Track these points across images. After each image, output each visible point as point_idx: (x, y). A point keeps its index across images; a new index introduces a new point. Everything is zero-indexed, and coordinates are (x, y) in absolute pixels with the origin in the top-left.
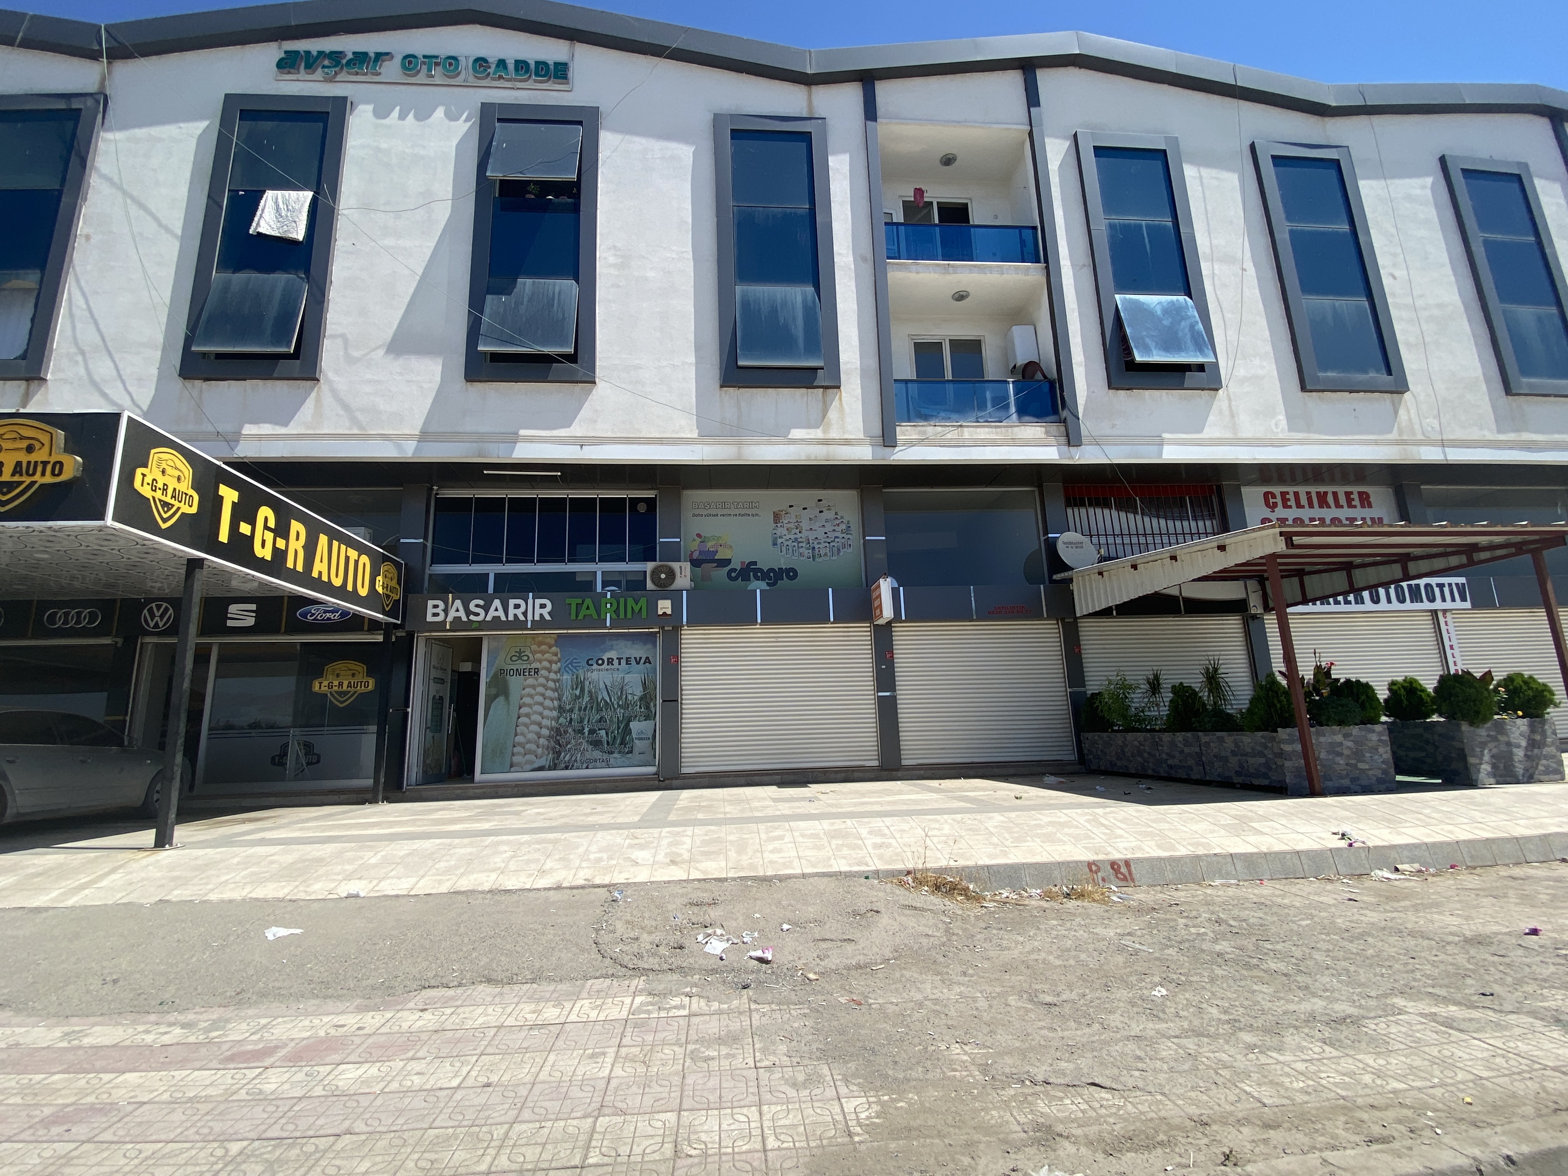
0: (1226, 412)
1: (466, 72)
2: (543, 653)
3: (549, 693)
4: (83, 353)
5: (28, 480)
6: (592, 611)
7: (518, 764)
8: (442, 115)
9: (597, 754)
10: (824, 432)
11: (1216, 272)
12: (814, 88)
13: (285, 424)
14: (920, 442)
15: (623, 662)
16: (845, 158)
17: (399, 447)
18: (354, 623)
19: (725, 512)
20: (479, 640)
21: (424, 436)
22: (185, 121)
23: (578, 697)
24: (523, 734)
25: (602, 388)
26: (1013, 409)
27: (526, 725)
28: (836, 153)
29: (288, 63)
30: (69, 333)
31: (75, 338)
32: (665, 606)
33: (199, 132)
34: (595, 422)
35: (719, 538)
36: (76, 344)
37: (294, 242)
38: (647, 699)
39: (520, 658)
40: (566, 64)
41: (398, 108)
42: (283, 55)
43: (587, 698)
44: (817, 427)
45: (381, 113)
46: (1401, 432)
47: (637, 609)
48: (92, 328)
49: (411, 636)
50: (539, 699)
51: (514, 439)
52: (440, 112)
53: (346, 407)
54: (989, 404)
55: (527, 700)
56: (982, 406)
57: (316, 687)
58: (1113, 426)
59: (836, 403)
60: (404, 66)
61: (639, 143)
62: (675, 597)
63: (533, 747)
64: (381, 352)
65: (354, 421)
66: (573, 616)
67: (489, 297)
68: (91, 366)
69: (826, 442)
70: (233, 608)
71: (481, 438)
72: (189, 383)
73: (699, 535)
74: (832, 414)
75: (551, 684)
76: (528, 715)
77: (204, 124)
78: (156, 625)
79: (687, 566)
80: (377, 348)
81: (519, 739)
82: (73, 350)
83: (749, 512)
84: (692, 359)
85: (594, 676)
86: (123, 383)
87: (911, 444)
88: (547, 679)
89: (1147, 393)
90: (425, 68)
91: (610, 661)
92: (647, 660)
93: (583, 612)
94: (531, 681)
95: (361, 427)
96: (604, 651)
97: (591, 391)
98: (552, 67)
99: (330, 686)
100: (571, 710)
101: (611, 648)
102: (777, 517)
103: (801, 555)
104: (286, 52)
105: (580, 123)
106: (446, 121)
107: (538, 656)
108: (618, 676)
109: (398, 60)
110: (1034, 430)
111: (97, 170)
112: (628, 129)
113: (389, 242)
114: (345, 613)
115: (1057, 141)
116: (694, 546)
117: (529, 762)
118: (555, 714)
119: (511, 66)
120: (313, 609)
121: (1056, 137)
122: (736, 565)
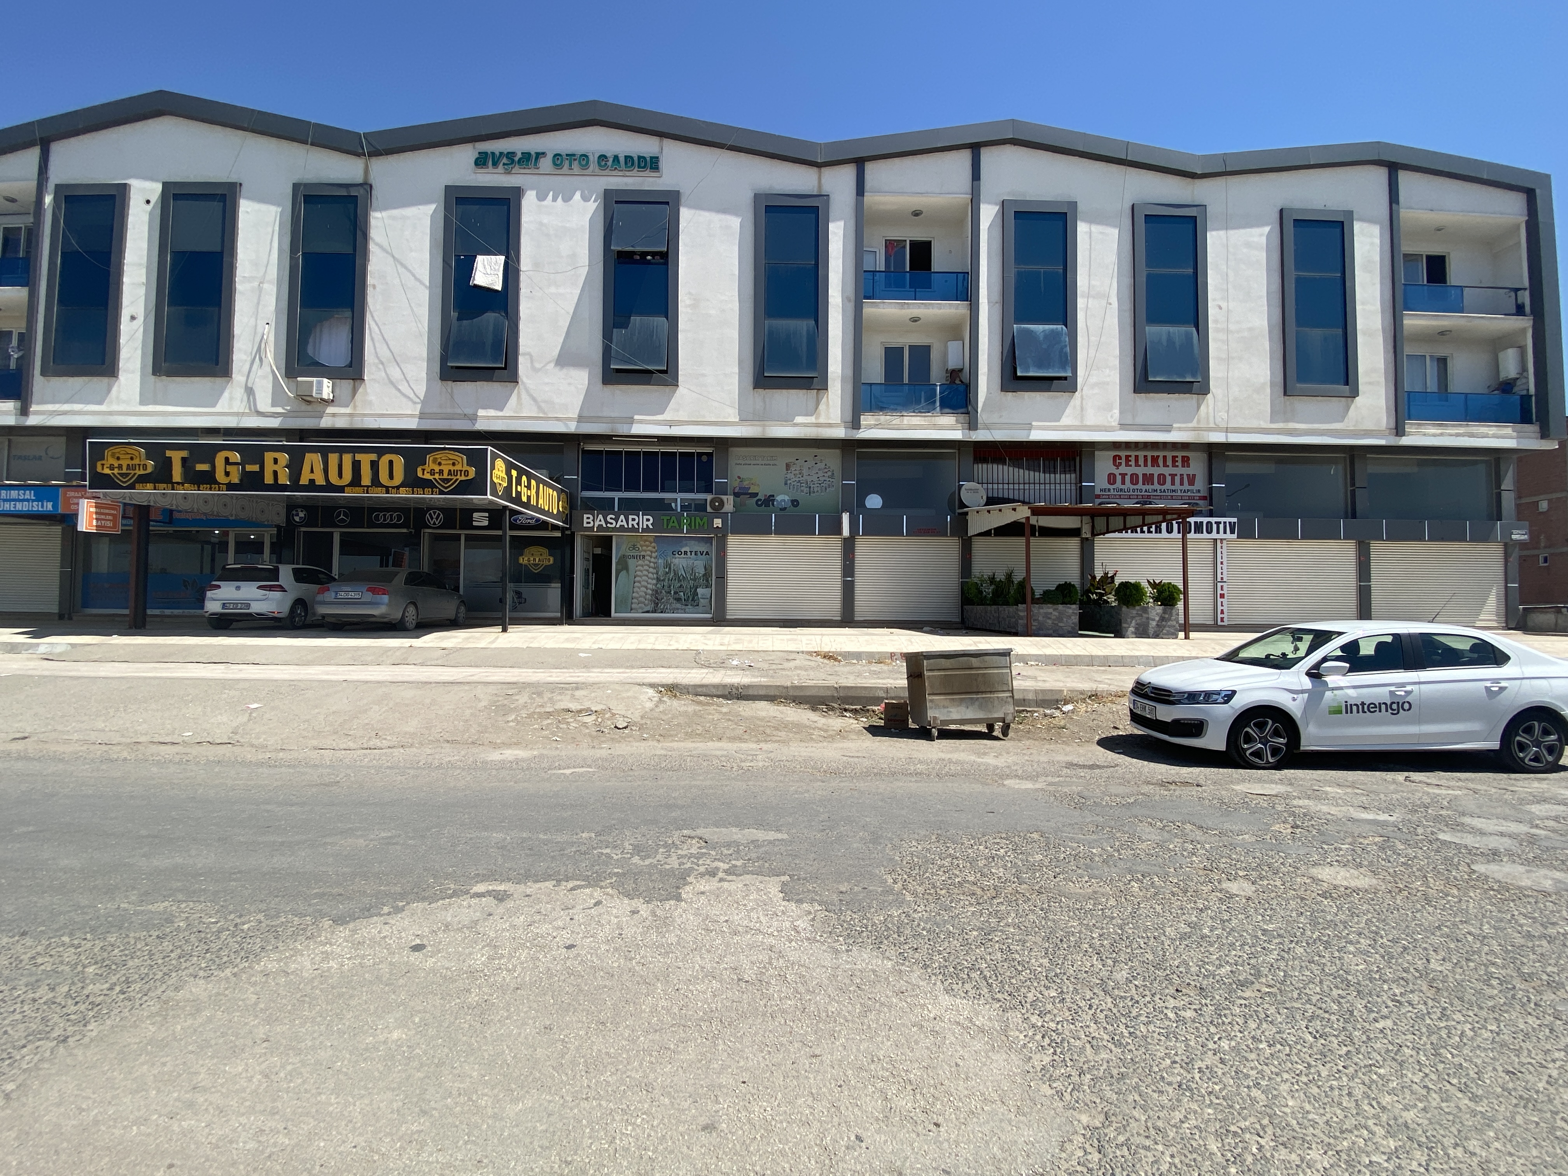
0: (1079, 408)
1: (593, 166)
2: (647, 546)
3: (651, 570)
4: (382, 363)
5: (455, 478)
6: (676, 524)
7: (635, 609)
8: (579, 198)
9: (679, 605)
10: (816, 418)
11: (1089, 306)
12: (823, 169)
13: (502, 410)
14: (875, 426)
15: (693, 554)
16: (841, 224)
17: (566, 425)
18: (544, 525)
19: (755, 462)
20: (611, 537)
21: (581, 419)
22: (420, 204)
23: (667, 573)
24: (637, 592)
25: (682, 390)
26: (938, 404)
27: (639, 588)
28: (835, 220)
29: (481, 161)
30: (373, 351)
31: (376, 353)
32: (718, 522)
33: (431, 212)
34: (678, 411)
35: (751, 479)
36: (378, 358)
37: (497, 291)
38: (707, 576)
39: (634, 549)
40: (657, 158)
41: (551, 193)
42: (477, 156)
43: (672, 574)
44: (812, 415)
45: (541, 197)
46: (1199, 422)
47: (701, 524)
48: (385, 347)
49: (573, 534)
50: (645, 573)
51: (631, 421)
52: (578, 196)
53: (534, 399)
54: (923, 400)
55: (639, 573)
56: (918, 402)
57: (521, 561)
58: (1001, 417)
59: (824, 400)
60: (555, 164)
61: (705, 216)
62: (723, 516)
63: (642, 599)
64: (552, 365)
65: (540, 408)
66: (665, 527)
67: (615, 330)
68: (388, 372)
69: (818, 425)
70: (475, 515)
71: (613, 420)
72: (444, 382)
73: (739, 477)
74: (822, 407)
75: (652, 564)
76: (639, 582)
77: (433, 207)
78: (434, 524)
79: (731, 498)
80: (550, 362)
81: (634, 595)
82: (377, 361)
83: (772, 462)
84: (736, 370)
85: (676, 561)
86: (408, 382)
87: (870, 427)
88: (650, 562)
89: (1027, 394)
90: (567, 162)
91: (686, 553)
92: (707, 553)
93: (671, 524)
94: (640, 562)
95: (545, 413)
96: (682, 547)
97: (674, 392)
98: (648, 159)
99: (529, 560)
100: (664, 580)
101: (686, 545)
102: (788, 466)
103: (802, 491)
104: (479, 153)
105: (667, 203)
106: (582, 202)
107: (644, 548)
108: (690, 562)
109: (550, 156)
110: (949, 420)
111: (373, 240)
112: (698, 206)
113: (553, 290)
114: (538, 520)
115: (989, 207)
116: (736, 484)
117: (641, 608)
118: (655, 582)
119: (622, 160)
120: (520, 517)
121: (989, 203)
122: (761, 496)
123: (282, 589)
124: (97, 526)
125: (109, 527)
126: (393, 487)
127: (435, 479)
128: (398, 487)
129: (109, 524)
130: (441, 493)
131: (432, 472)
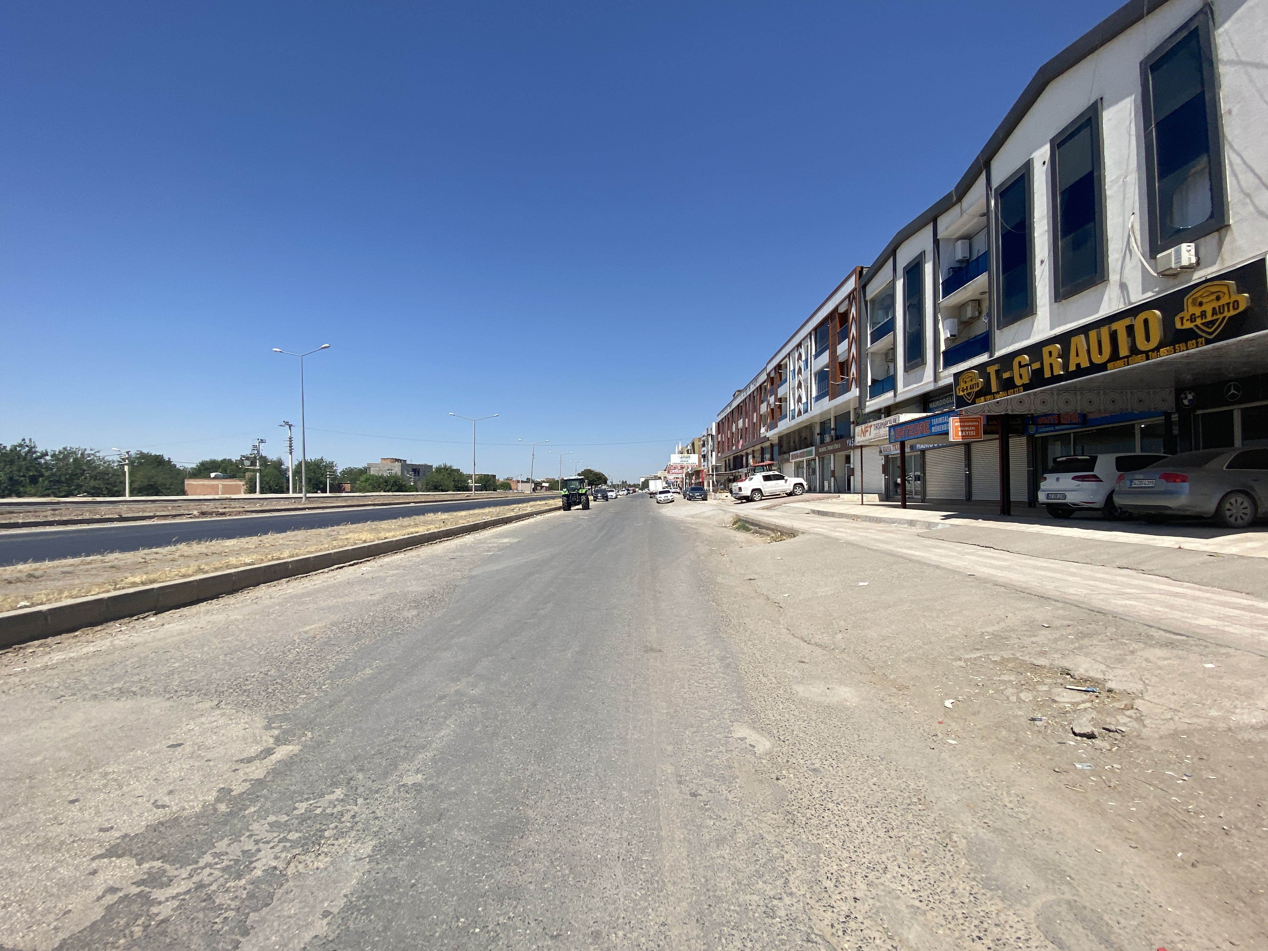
5: (1221, 317)
30: (1236, 187)
31: (1241, 187)
36: (1243, 191)
68: (1256, 202)
82: (1242, 196)
111: (1221, 61)
123: (1096, 478)
124: (962, 436)
125: (973, 436)
126: (1153, 351)
127: (1196, 326)
128: (1157, 349)
129: (972, 433)
130: (1208, 342)
131: (1193, 319)
